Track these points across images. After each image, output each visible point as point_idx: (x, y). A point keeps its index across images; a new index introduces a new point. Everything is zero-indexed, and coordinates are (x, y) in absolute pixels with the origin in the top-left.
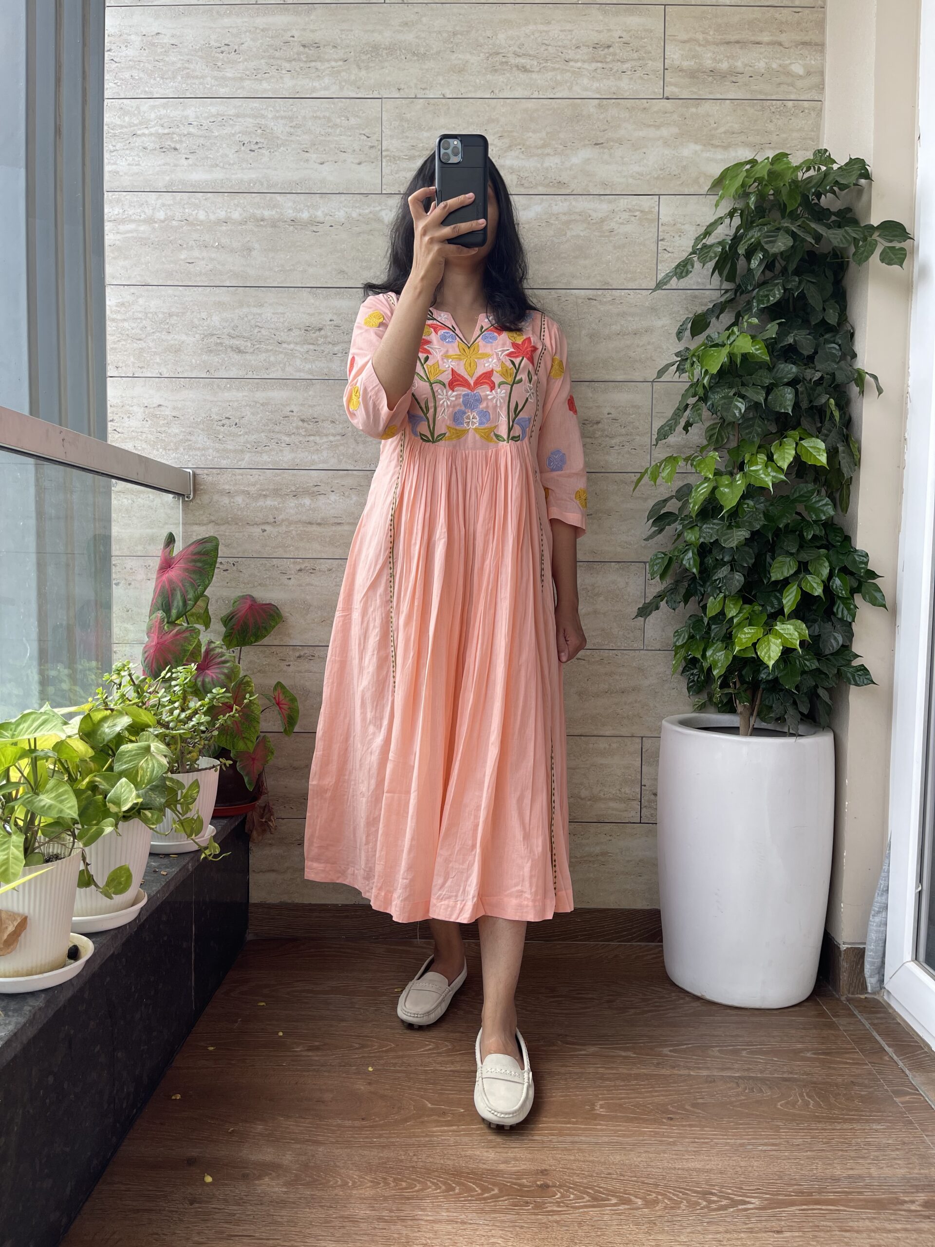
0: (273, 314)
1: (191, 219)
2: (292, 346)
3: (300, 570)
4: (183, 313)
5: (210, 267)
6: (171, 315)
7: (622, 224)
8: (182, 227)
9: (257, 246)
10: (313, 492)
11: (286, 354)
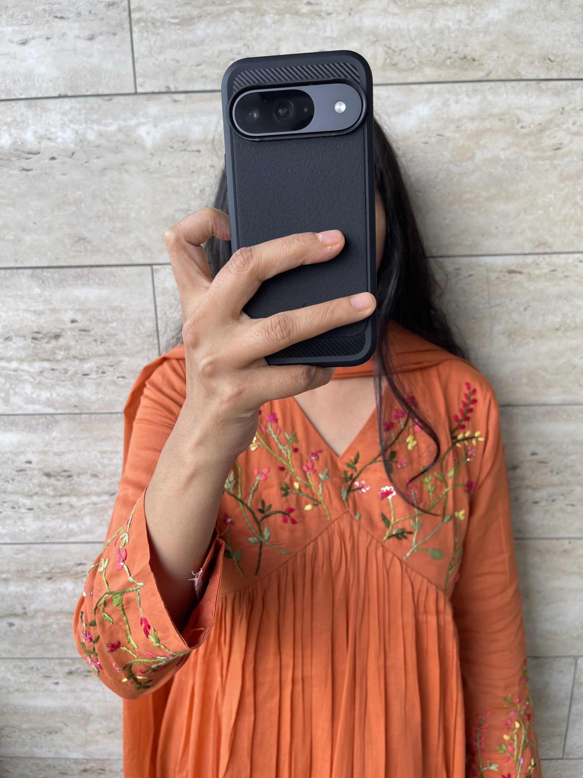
3: (70, 673)
10: (77, 573)
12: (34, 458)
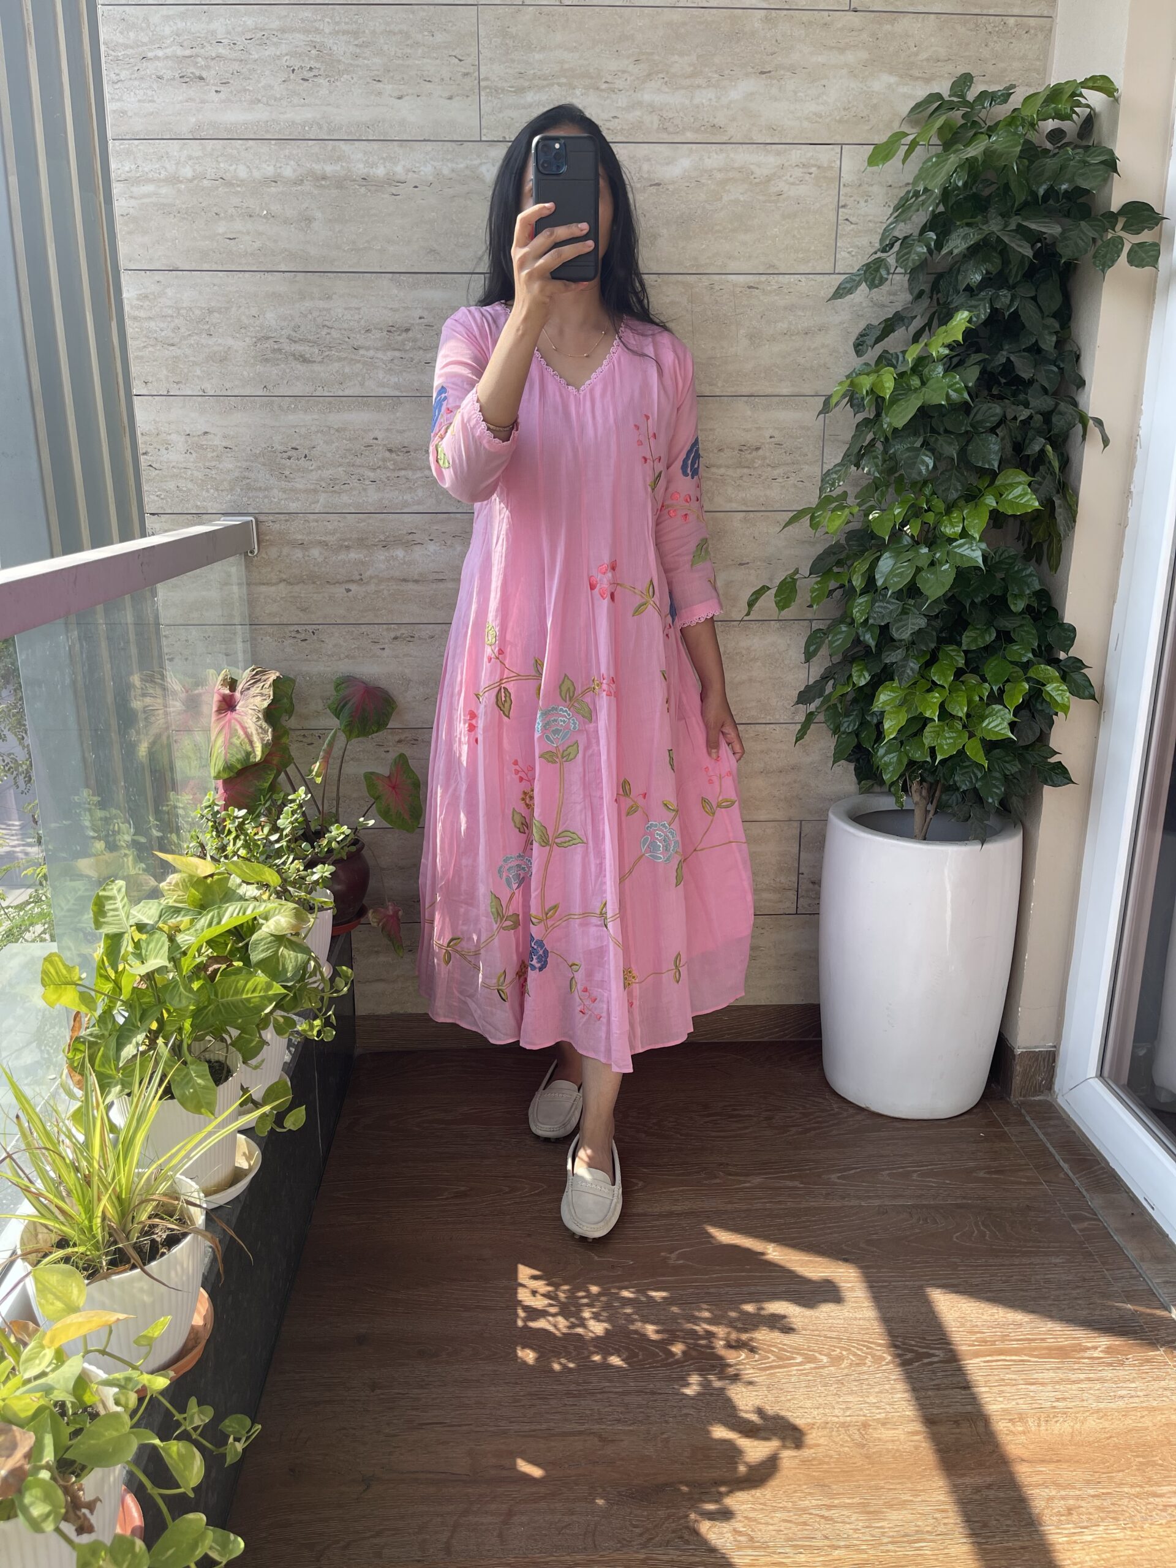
0: (346, 309)
1: (228, 176)
2: (371, 353)
3: (396, 638)
4: (227, 309)
5: (258, 244)
6: (210, 311)
7: (793, 184)
8: (217, 188)
9: (319, 215)
10: (408, 542)
11: (365, 363)
12: (380, 436)
